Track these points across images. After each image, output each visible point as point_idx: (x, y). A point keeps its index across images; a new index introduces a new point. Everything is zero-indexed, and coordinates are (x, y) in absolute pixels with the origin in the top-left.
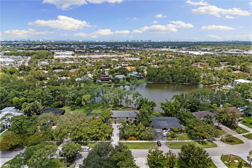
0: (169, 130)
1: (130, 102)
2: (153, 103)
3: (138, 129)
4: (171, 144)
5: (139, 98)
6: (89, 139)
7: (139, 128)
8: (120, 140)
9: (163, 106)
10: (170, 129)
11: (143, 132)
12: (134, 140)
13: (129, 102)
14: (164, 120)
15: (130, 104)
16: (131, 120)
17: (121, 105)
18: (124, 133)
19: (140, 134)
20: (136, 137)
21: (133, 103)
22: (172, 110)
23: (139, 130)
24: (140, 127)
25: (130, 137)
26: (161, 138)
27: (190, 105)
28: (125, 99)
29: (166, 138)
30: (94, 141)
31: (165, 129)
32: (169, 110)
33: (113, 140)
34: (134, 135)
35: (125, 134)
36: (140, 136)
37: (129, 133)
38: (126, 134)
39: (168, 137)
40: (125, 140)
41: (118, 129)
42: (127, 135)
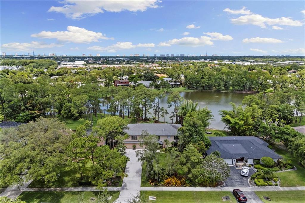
0: (251, 161)
1: (163, 112)
2: (206, 112)
3: (184, 160)
4: (267, 196)
5: (179, 104)
6: (70, 184)
7: (187, 156)
8: (144, 186)
9: (228, 117)
10: (254, 160)
11: (198, 166)
12: (176, 185)
13: (161, 113)
14: (236, 142)
15: (162, 116)
16: (166, 141)
17: (147, 118)
18: (152, 169)
19: (189, 172)
20: (180, 179)
21: (168, 113)
22: (246, 124)
23: (187, 162)
24: (189, 155)
25: (167, 178)
26: (238, 180)
27: (280, 115)
28: (154, 106)
29: (250, 182)
30: (80, 189)
31: (241, 160)
32: (242, 122)
33: (125, 186)
34: (175, 174)
35: (155, 172)
36: (190, 176)
37: (163, 170)
38: (157, 171)
39: (256, 180)
40: (156, 185)
41: (139, 160)
42: (159, 174)
